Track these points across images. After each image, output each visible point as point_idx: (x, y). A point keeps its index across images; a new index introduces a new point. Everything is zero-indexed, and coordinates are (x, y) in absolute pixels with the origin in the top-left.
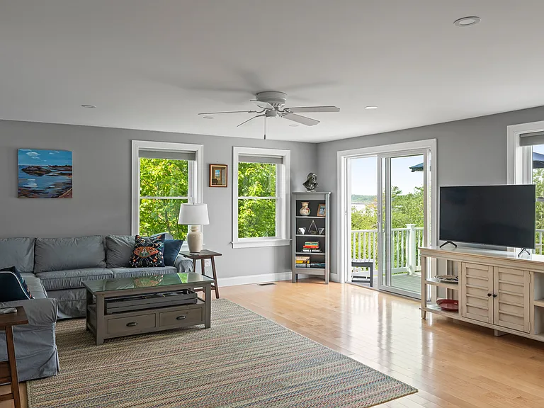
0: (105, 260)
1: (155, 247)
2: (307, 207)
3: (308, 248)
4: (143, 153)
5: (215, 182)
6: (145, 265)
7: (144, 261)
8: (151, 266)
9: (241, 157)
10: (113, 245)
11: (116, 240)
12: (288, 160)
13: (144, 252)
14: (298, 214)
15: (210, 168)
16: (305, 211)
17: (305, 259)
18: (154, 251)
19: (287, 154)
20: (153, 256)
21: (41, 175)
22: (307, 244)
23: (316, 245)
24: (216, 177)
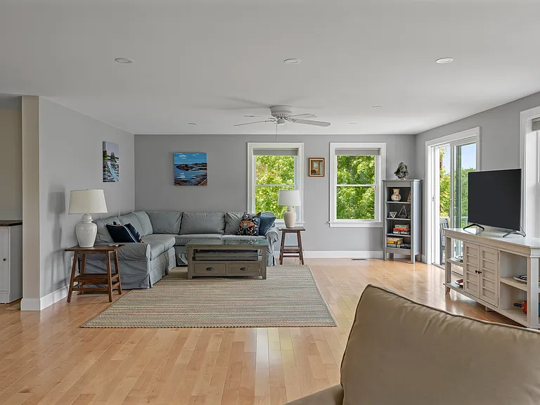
0: (224, 229)
1: (252, 221)
2: (397, 193)
3: (397, 230)
4: (257, 152)
5: (314, 172)
6: (245, 234)
7: (245, 231)
8: (249, 235)
9: (338, 151)
10: (230, 219)
11: (231, 215)
12: (383, 152)
13: (245, 225)
14: (390, 199)
15: (311, 161)
16: (396, 197)
17: (396, 240)
18: (252, 224)
19: (383, 146)
20: (250, 228)
21: (187, 170)
22: (397, 226)
23: (405, 227)
24: (315, 168)
